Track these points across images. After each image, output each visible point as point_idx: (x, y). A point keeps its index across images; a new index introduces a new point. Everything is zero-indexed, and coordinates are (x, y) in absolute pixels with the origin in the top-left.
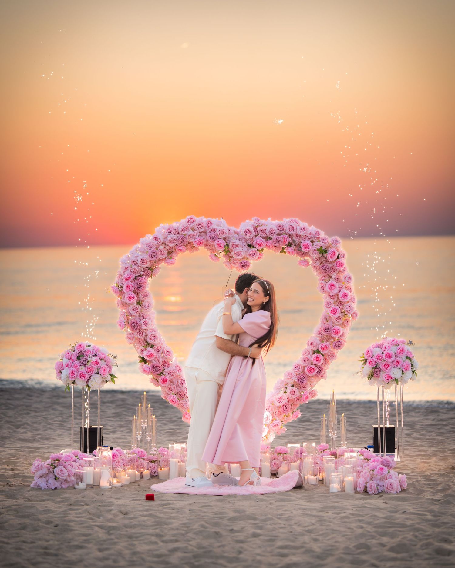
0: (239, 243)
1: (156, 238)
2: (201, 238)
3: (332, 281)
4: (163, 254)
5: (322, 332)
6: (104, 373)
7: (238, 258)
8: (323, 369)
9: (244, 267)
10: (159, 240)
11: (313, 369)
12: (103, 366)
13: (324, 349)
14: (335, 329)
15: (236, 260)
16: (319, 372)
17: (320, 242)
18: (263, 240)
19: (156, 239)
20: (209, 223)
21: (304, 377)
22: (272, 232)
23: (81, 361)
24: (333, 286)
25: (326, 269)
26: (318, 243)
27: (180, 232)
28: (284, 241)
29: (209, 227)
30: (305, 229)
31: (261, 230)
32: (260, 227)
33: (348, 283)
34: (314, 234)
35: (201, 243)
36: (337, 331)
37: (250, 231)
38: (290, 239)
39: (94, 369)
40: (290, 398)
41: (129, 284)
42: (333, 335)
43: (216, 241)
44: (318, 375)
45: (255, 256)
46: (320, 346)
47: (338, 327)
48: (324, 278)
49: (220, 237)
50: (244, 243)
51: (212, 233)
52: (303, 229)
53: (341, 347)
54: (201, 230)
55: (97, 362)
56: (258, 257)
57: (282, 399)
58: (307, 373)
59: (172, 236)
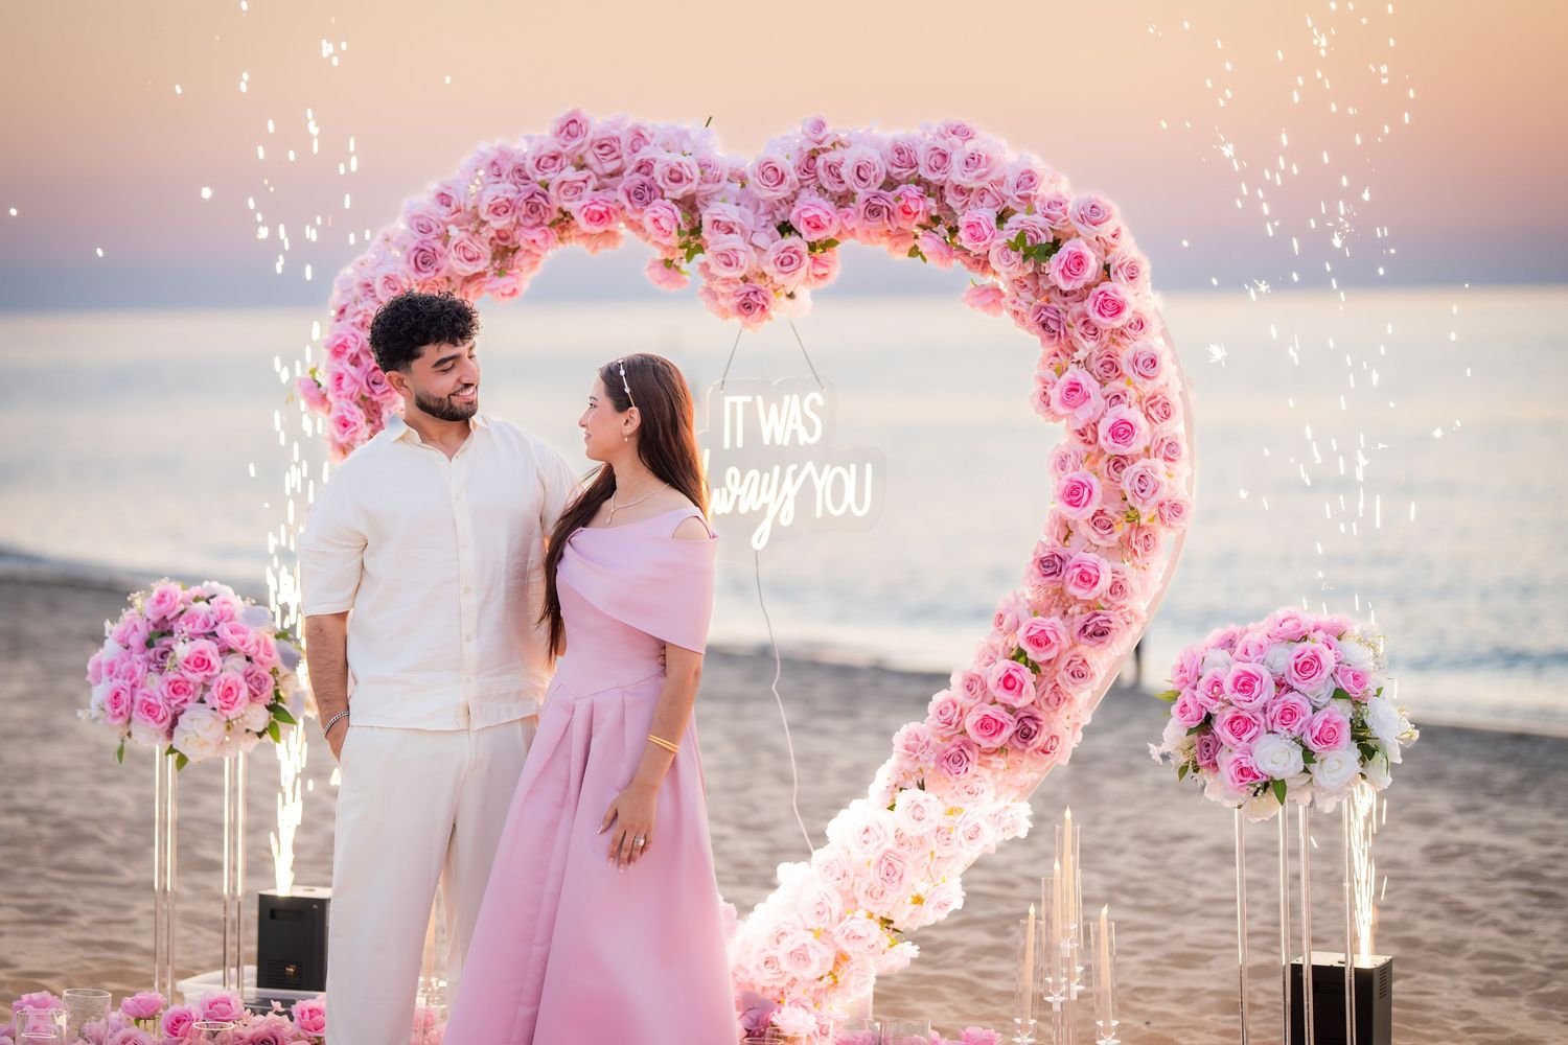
0: (737, 220)
1: (443, 194)
2: (600, 195)
3: (1074, 373)
4: (469, 255)
5: (1035, 577)
6: (225, 705)
7: (726, 273)
8: (1040, 723)
9: (748, 312)
10: (453, 204)
11: (996, 721)
12: (224, 675)
13: (1039, 645)
14: (1079, 566)
15: (727, 281)
16: (1025, 735)
17: (1036, 215)
18: (829, 206)
19: (444, 198)
20: (639, 136)
21: (962, 751)
22: (862, 174)
23: (151, 653)
24: (1078, 391)
25: (1053, 326)
26: (1023, 217)
27: (530, 176)
28: (906, 212)
29: (635, 151)
30: (979, 160)
31: (831, 168)
32: (823, 155)
33: (1141, 379)
34: (1012, 180)
35: (602, 217)
36: (1089, 574)
37: (775, 169)
38: (931, 202)
39: (191, 687)
40: (909, 833)
41: (341, 370)
42: (1072, 590)
43: (648, 210)
44: (1020, 746)
45: (793, 267)
46: (1022, 631)
47: (1092, 557)
48: (1057, 359)
49: (667, 194)
50: (764, 219)
51: (637, 175)
52: (973, 160)
53: (1108, 639)
54: (611, 166)
55: (203, 660)
56: (802, 272)
57: (874, 836)
58: (973, 735)
59: (506, 189)
